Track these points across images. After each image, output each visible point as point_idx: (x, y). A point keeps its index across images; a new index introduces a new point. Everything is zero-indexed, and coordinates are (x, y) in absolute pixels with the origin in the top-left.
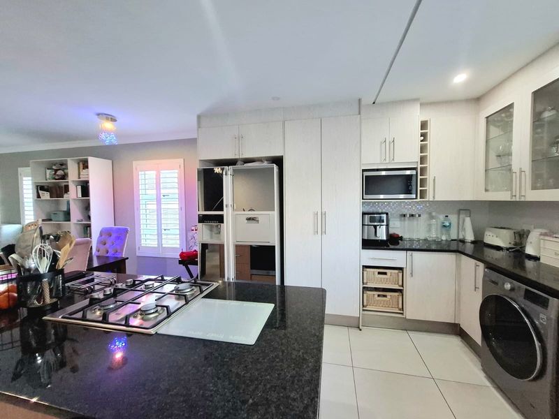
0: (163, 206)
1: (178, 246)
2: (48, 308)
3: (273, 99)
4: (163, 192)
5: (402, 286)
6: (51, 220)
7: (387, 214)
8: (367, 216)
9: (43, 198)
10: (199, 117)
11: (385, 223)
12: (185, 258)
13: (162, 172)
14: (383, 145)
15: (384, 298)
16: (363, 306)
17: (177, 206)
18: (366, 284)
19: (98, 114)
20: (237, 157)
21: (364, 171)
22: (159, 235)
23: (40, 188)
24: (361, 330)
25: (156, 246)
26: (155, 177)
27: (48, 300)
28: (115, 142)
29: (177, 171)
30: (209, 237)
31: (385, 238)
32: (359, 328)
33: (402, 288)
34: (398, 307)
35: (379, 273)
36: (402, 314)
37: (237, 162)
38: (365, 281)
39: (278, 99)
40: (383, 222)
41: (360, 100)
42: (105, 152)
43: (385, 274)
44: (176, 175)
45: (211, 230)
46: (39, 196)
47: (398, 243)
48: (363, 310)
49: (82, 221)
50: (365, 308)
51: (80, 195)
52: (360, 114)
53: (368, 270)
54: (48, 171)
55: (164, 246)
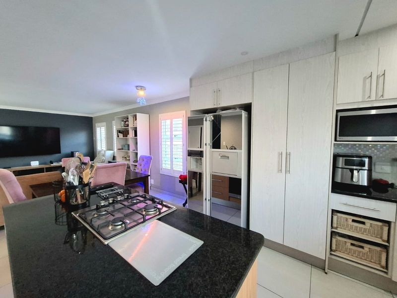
0: (174, 143)
1: (182, 170)
2: (80, 206)
3: (242, 54)
4: (174, 133)
5: (388, 241)
6: (122, 149)
7: (370, 158)
8: (341, 158)
9: (120, 137)
10: (191, 80)
11: (366, 167)
12: (183, 179)
13: (173, 120)
14: (368, 81)
15: (360, 249)
16: (331, 250)
17: (181, 143)
18: (336, 228)
19: (137, 87)
20: (215, 107)
21: (338, 111)
22: (172, 162)
23: (119, 132)
24: (326, 273)
25: (170, 168)
26: (169, 124)
27: (80, 201)
28: (146, 104)
29: (181, 119)
30: (195, 167)
31: (365, 184)
32: (324, 270)
33: (387, 244)
34: (380, 264)
35: (353, 221)
36: (386, 273)
37: (217, 110)
38: (335, 225)
39: (247, 53)
40: (364, 166)
41: (336, 36)
42: (144, 110)
43: (363, 223)
44: (181, 122)
45: (197, 162)
46: (118, 137)
47: (387, 191)
48: (331, 254)
49: (134, 150)
50: (333, 253)
51: (134, 136)
52: (335, 51)
53: (339, 215)
54: (122, 122)
55: (174, 169)
